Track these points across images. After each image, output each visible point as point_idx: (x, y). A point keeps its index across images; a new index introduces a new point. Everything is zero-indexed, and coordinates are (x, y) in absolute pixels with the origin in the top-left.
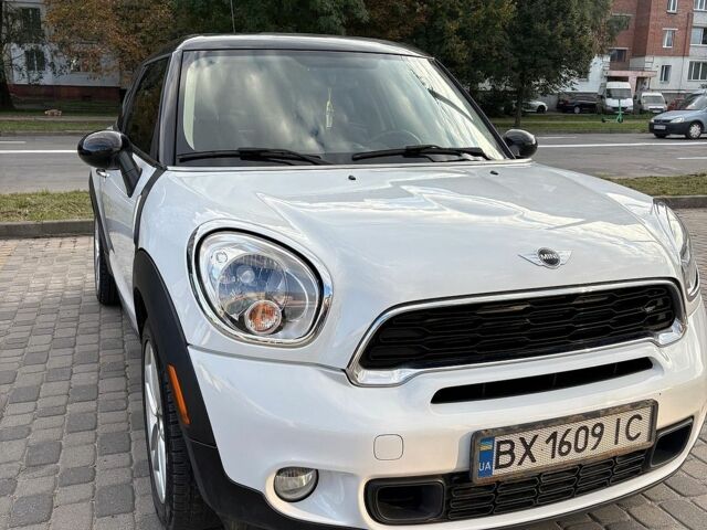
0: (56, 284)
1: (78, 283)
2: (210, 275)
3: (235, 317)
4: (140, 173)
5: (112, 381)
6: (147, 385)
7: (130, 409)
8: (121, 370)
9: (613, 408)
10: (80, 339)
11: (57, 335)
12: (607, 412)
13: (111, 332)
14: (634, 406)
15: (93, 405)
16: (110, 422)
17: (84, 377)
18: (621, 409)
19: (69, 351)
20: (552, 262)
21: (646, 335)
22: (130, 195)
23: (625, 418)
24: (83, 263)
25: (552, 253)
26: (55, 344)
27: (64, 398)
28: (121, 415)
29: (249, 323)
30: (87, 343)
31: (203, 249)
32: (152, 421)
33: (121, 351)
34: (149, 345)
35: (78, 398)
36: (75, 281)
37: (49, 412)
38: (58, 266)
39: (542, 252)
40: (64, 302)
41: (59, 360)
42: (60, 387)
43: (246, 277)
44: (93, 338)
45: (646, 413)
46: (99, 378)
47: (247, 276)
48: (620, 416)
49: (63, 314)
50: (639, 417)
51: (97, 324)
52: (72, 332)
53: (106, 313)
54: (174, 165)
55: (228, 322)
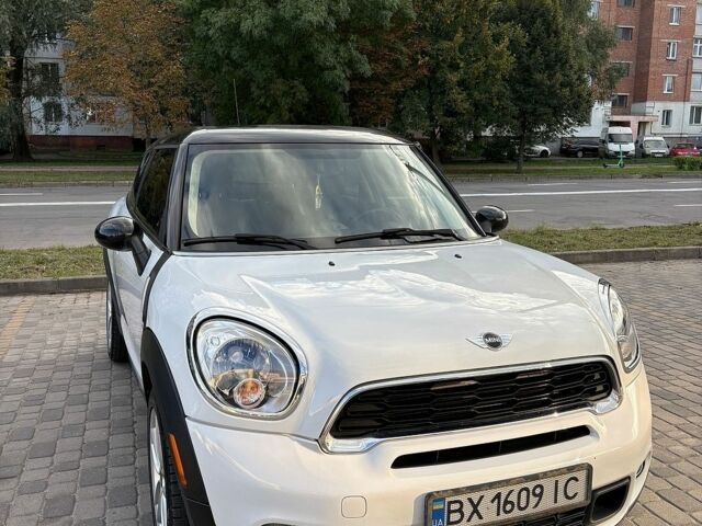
0: (70, 341)
1: (92, 339)
2: (206, 356)
3: (226, 392)
4: (149, 254)
5: (120, 436)
6: (152, 446)
7: (137, 464)
8: (130, 427)
9: (551, 471)
10: (93, 396)
11: (72, 392)
12: (545, 475)
13: (120, 390)
14: (570, 469)
15: (103, 460)
16: (119, 476)
17: (96, 433)
18: (559, 472)
19: (83, 407)
20: (496, 345)
21: (584, 405)
22: (140, 274)
23: (562, 480)
24: (97, 319)
25: (496, 337)
26: (71, 401)
27: (78, 453)
28: (129, 470)
29: (238, 398)
30: (99, 399)
31: (199, 334)
32: (157, 478)
33: (130, 408)
34: (153, 411)
35: (90, 454)
36: (89, 338)
37: (64, 468)
38: (73, 322)
39: (488, 336)
40: (79, 359)
41: (74, 416)
42: (74, 442)
43: (235, 358)
44: (104, 395)
45: (582, 475)
46: (110, 434)
47: (237, 356)
48: (557, 478)
49: (77, 372)
50: (576, 479)
51: (108, 381)
52: (86, 388)
53: (117, 370)
54: (179, 249)
55: (220, 397)
